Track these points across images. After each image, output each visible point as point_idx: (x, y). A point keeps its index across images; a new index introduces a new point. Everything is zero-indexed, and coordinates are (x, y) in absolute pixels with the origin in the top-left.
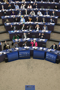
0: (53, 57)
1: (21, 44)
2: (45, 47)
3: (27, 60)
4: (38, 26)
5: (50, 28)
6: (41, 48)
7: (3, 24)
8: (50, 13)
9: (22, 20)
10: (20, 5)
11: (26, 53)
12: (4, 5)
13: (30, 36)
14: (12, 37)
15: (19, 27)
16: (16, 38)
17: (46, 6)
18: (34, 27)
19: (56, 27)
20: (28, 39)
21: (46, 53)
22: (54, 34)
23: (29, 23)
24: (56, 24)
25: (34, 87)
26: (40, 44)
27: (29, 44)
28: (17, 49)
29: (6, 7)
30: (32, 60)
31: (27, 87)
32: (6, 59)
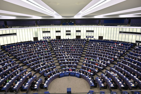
0: (78, 75)
1: (65, 70)
2: (75, 71)
3: (67, 77)
4: (72, 63)
5: (77, 63)
6: (73, 72)
7: (58, 62)
8: (77, 57)
11: (67, 74)
12: (59, 55)
13: (69, 66)
15: (64, 63)
16: (63, 67)
17: (75, 55)
18: (70, 63)
19: (79, 63)
20: (68, 68)
21: (75, 73)
22: (78, 66)
23: (68, 61)
25: (70, 88)
26: (73, 70)
27: (68, 70)
28: (64, 72)
29: (60, 55)
30: (70, 77)
31: (68, 89)
32: (59, 76)
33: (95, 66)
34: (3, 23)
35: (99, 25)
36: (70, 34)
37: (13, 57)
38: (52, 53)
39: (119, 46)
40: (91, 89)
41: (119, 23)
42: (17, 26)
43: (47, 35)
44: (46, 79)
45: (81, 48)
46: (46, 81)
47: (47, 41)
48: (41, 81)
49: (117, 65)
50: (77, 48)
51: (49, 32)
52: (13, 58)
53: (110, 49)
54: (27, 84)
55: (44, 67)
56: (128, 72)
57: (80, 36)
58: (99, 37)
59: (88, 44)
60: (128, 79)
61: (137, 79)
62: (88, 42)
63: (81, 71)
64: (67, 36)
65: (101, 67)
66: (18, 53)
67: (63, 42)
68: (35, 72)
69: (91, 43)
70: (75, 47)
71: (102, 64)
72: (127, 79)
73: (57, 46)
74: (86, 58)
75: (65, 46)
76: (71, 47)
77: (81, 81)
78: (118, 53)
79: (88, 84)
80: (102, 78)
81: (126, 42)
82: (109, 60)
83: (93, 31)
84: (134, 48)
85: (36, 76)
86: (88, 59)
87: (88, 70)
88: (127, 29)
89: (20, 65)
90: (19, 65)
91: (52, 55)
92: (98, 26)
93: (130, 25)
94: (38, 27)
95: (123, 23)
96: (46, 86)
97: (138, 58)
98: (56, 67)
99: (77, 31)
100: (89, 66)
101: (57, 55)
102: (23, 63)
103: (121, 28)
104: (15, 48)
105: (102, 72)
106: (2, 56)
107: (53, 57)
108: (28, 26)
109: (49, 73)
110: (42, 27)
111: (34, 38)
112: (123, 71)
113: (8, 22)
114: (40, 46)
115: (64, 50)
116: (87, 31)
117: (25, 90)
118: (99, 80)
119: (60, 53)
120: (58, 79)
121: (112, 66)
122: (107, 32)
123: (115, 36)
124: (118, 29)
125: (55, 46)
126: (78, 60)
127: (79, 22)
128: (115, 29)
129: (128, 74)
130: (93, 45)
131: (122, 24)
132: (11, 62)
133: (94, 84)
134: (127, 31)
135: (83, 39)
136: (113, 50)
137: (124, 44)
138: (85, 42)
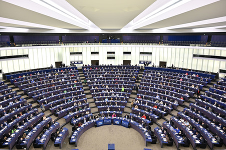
0: (126, 123)
2: (121, 117)
3: (109, 126)
4: (116, 103)
6: (118, 118)
7: (94, 102)
8: (124, 95)
9: (106, 100)
10: (105, 90)
11: (109, 121)
12: (95, 90)
14: (100, 110)
15: (104, 104)
18: (114, 104)
19: (128, 104)
21: (121, 121)
22: (126, 108)
23: (110, 101)
24: (128, 102)
25: (114, 145)
26: (117, 115)
27: (111, 115)
28: (103, 118)
29: (97, 91)
30: (112, 126)
31: (109, 145)
32: (95, 125)
33: (154, 109)
34: (7, 39)
35: (161, 43)
36: (114, 58)
37: (22, 92)
38: (84, 88)
39: (193, 78)
40: (147, 146)
41: (192, 42)
42: (30, 44)
43: (76, 58)
44: (74, 129)
45: (131, 80)
46: (74, 131)
47: (76, 68)
48: (67, 131)
49: (189, 108)
50: (125, 79)
51: (81, 53)
52: (22, 95)
53: (178, 82)
54: (44, 136)
55: (72, 109)
56: (207, 120)
57: (129, 61)
58: (160, 62)
59: (142, 73)
60: (207, 130)
61: (221, 131)
62: (142, 70)
63: (131, 116)
64: (109, 60)
65: (163, 112)
66: (31, 86)
67: (102, 70)
68: (56, 118)
69: (148, 72)
70: (121, 79)
71: (165, 106)
72: (206, 132)
73: (93, 76)
74: (140, 96)
75: (106, 76)
76: (115, 79)
77: (131, 132)
78: (191, 90)
79: (142, 138)
80: (165, 129)
81: (204, 72)
82: (176, 99)
83: (151, 53)
84: (217, 82)
85: (59, 124)
86: (142, 97)
87: (142, 115)
88: (205, 50)
89: (34, 105)
90: (31, 106)
91: (85, 90)
92: (159, 46)
93: (210, 45)
94: (63, 46)
95: (199, 42)
96: (75, 140)
97: (223, 98)
98: (91, 109)
99: (125, 53)
100: (144, 109)
101: (93, 91)
102: (38, 103)
103: (196, 49)
104: (26, 79)
105: (165, 119)
106: (4, 91)
107: (87, 94)
108: (47, 43)
109: (79, 119)
110: (70, 46)
111: (56, 63)
112: (199, 118)
113: (15, 37)
114: (66, 76)
115: (104, 83)
116: (141, 53)
117: (40, 146)
118: (160, 131)
119: (98, 86)
120: (94, 129)
121: (181, 109)
122: (174, 55)
123: (185, 61)
124: (191, 51)
125: (90, 77)
126: (127, 100)
127: (128, 38)
128: (186, 50)
129: (208, 123)
130: (150, 75)
131: (197, 42)
132: (19, 100)
133: (152, 138)
134: (206, 54)
135: (134, 65)
136: (183, 83)
137: (200, 75)
138: (138, 71)
